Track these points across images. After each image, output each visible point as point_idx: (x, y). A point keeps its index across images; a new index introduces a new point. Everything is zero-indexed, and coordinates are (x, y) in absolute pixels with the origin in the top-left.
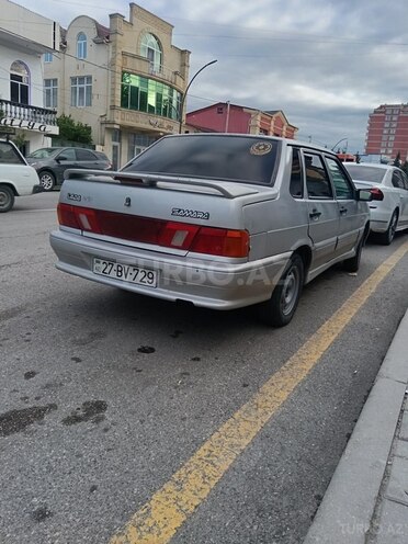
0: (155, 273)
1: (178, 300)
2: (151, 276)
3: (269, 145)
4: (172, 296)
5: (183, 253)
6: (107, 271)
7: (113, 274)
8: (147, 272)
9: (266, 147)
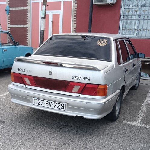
0: (65, 104)
1: (76, 116)
2: (63, 105)
3: (106, 41)
4: (73, 114)
5: (77, 95)
6: (40, 103)
7: (44, 105)
8: (61, 104)
9: (104, 42)
